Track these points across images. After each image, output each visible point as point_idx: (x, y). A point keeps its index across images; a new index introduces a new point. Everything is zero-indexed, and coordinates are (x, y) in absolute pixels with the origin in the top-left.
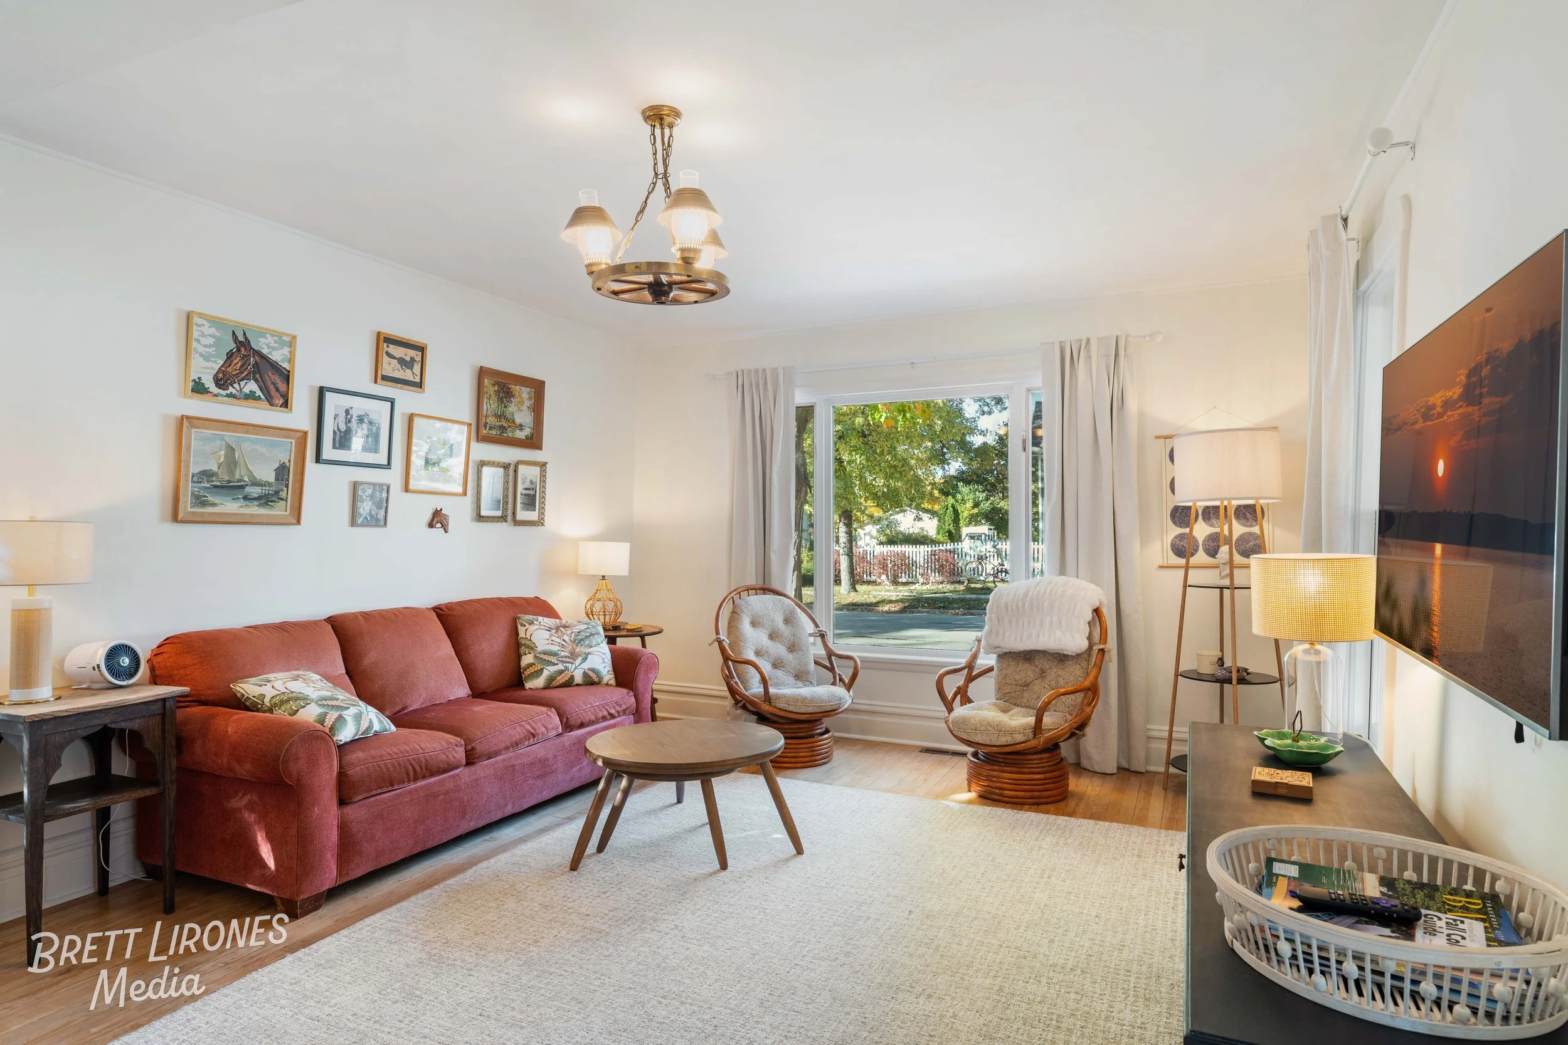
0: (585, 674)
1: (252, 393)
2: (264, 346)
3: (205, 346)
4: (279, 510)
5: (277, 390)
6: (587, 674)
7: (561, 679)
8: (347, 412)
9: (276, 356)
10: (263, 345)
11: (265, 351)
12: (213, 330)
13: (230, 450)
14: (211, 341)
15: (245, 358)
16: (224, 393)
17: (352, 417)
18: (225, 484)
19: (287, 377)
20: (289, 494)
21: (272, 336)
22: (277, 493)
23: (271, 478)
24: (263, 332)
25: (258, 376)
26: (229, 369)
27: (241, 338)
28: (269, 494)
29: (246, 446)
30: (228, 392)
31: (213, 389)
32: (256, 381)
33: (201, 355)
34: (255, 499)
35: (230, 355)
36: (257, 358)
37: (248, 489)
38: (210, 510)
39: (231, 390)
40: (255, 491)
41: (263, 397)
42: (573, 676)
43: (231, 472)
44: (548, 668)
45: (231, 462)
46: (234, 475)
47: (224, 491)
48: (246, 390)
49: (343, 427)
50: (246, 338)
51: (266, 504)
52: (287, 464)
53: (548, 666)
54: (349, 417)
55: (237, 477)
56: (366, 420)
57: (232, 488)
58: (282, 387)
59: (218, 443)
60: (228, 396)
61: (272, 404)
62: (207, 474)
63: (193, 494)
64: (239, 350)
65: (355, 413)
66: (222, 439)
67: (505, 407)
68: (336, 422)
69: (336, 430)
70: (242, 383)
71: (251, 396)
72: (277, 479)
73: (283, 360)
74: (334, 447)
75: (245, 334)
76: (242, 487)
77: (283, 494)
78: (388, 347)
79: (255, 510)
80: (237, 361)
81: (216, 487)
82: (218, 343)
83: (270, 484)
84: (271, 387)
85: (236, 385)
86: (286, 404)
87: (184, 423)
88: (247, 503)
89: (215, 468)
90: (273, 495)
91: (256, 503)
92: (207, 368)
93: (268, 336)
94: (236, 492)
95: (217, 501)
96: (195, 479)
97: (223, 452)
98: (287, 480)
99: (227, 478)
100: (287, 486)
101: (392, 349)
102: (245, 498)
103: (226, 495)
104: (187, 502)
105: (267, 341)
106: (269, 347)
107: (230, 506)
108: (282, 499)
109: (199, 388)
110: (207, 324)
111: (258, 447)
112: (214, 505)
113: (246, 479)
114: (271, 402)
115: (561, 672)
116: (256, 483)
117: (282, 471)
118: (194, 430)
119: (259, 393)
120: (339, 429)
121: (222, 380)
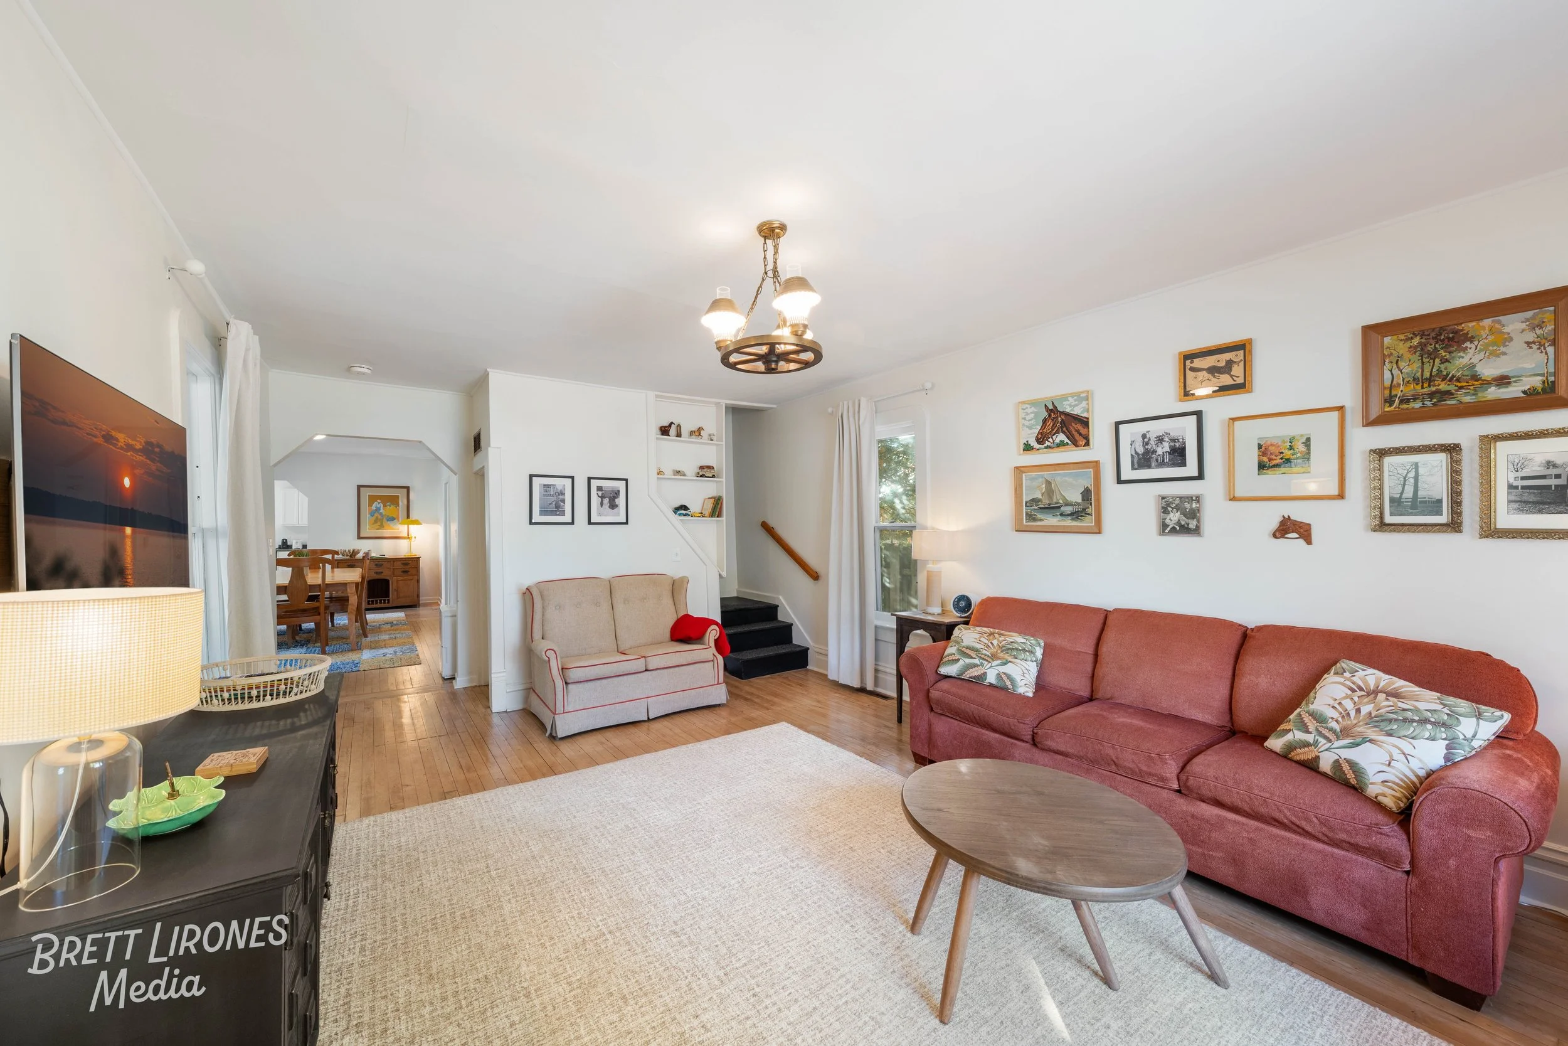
0: (1337, 764)
1: (1062, 441)
2: (1068, 407)
3: (1029, 420)
4: (1088, 522)
5: (1080, 434)
6: (1340, 766)
7: (1303, 754)
8: (1144, 436)
9: (1077, 411)
10: (1066, 407)
11: (1068, 410)
12: (1033, 408)
13: (1048, 483)
14: (1032, 416)
15: (1055, 420)
16: (1043, 446)
17: (1149, 440)
18: (1047, 506)
19: (1085, 422)
20: (1092, 510)
21: (1072, 397)
22: (1084, 510)
23: (1079, 499)
24: (1065, 398)
25: (1064, 429)
26: (1045, 430)
27: (1051, 407)
28: (1078, 511)
29: (1058, 479)
30: (1045, 445)
31: (1036, 446)
32: (1063, 432)
33: (1027, 427)
34: (1068, 515)
35: (1045, 421)
36: (1063, 417)
37: (1062, 509)
38: (1039, 523)
39: (1047, 443)
40: (1069, 510)
41: (1069, 442)
42: (1318, 757)
43: (1051, 498)
44: (1295, 732)
45: (1050, 491)
46: (1052, 500)
47: (1046, 510)
48: (1057, 441)
49: (1141, 450)
50: (1054, 406)
51: (1077, 518)
52: (1090, 488)
53: (1299, 730)
54: (1146, 440)
55: (1055, 500)
56: (1166, 439)
57: (1052, 509)
58: (1083, 431)
59: (1040, 480)
60: (1046, 448)
61: (1077, 446)
62: (1035, 501)
63: (1027, 514)
64: (1050, 416)
65: (1152, 436)
66: (1042, 477)
67: (1444, 361)
68: (1133, 447)
69: (1134, 454)
70: (1054, 437)
71: (1062, 444)
72: (1083, 500)
73: (1082, 412)
74: (1133, 468)
75: (1053, 403)
76: (1059, 507)
77: (1088, 510)
78: (1192, 363)
79: (1068, 522)
80: (1050, 423)
81: (1041, 508)
82: (1036, 414)
83: (1079, 504)
84: (1075, 434)
85: (1050, 440)
86: (1087, 444)
87: (1019, 470)
88: (1063, 518)
89: (1040, 497)
90: (1081, 512)
91: (1070, 518)
92: (1031, 434)
93: (1070, 399)
94: (1054, 511)
95: (1043, 518)
96: (1028, 504)
97: (1044, 485)
98: (1091, 500)
99: (1048, 502)
100: (1091, 504)
101: (1198, 363)
102: (1062, 515)
103: (1050, 513)
104: (1023, 519)
105: (1069, 403)
106: (1070, 406)
107: (1052, 521)
108: (1089, 514)
109: (1028, 448)
110: (1028, 406)
111: (1067, 479)
112: (1041, 520)
113: (1061, 501)
114: (1075, 444)
115: (1306, 744)
116: (1067, 504)
117: (1086, 494)
118: (1024, 475)
119: (1066, 440)
120: (1136, 453)
121: (1040, 441)
